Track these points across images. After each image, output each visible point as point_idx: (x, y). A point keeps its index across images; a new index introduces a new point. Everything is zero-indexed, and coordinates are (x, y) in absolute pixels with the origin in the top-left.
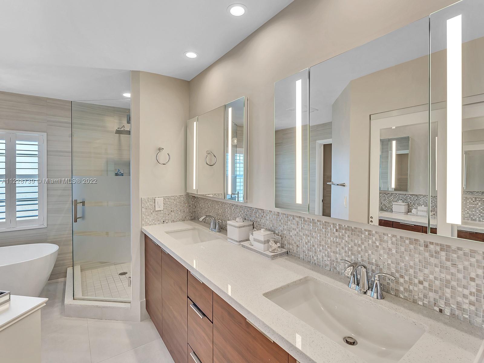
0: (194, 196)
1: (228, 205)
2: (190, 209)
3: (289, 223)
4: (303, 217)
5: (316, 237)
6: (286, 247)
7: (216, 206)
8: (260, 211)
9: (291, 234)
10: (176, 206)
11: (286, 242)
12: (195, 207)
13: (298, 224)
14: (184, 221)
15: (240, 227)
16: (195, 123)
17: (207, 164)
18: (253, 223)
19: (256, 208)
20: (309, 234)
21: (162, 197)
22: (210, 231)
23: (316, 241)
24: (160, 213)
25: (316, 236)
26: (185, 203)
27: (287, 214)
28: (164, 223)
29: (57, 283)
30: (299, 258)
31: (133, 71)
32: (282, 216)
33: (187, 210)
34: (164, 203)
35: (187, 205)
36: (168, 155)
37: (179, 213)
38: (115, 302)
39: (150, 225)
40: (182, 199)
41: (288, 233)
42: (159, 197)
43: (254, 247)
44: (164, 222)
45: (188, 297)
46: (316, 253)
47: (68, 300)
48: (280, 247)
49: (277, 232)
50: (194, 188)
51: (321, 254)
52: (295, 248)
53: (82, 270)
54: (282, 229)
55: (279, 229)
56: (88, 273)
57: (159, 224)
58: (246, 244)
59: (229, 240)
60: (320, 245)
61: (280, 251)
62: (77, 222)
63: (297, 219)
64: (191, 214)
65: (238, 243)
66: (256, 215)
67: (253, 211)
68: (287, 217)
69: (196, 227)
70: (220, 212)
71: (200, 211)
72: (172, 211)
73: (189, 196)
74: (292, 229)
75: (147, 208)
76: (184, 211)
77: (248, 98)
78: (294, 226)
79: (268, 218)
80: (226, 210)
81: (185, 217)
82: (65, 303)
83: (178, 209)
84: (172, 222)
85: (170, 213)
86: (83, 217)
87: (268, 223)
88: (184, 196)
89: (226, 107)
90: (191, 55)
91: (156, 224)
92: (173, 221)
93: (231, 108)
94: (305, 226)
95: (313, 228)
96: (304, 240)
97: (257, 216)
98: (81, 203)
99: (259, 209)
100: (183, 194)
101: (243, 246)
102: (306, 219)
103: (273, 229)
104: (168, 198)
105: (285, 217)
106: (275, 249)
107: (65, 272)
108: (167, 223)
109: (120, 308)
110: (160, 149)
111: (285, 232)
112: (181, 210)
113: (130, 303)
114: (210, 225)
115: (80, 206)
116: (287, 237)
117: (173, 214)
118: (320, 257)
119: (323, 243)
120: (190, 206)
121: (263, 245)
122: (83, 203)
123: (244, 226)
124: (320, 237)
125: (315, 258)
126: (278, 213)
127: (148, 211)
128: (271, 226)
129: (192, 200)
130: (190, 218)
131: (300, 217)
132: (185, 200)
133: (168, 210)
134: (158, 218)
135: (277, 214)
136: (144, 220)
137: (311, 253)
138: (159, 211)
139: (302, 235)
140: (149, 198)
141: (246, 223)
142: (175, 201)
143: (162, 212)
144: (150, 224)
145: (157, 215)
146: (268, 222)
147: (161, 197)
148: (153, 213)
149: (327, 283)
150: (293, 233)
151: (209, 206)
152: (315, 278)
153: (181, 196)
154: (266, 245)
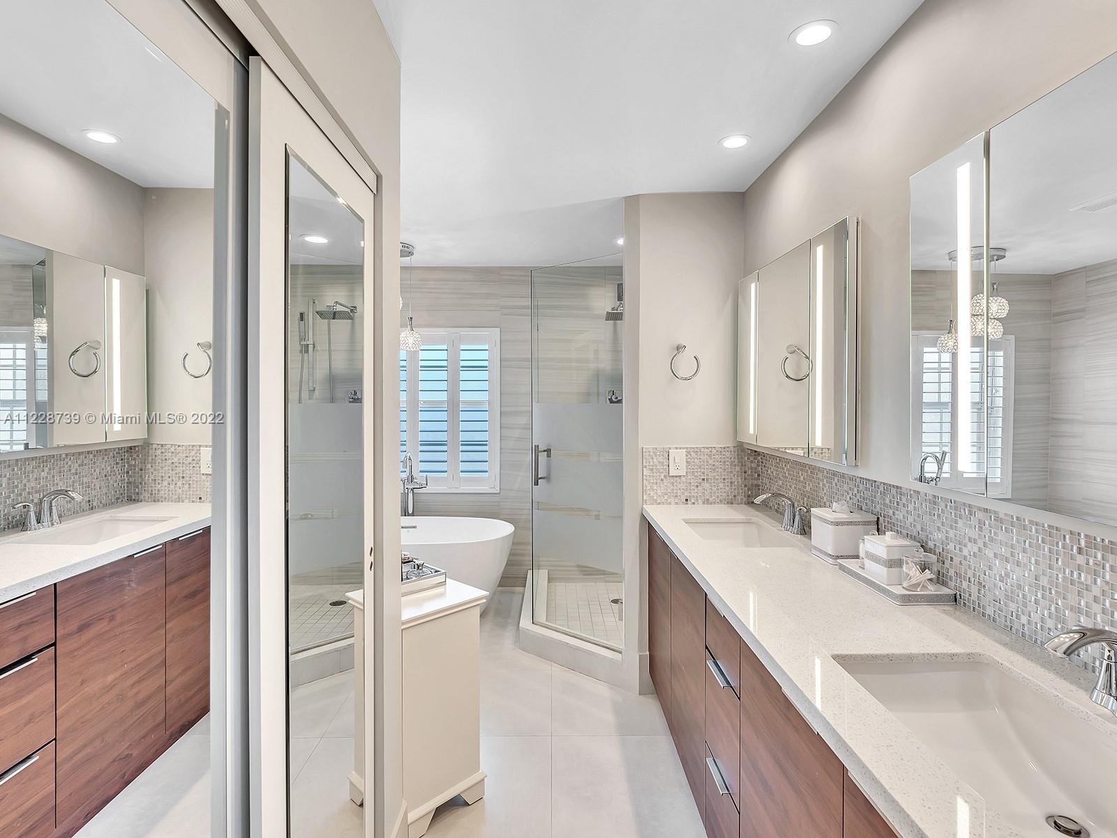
0: (756, 451)
1: (825, 473)
2: (745, 479)
3: (960, 522)
4: (995, 511)
5: (1025, 565)
6: (952, 584)
7: (800, 474)
8: (894, 491)
9: (965, 552)
10: (714, 470)
11: (952, 573)
12: (759, 475)
13: (980, 528)
14: (732, 503)
15: (837, 524)
16: (753, 286)
17: (787, 376)
18: (878, 518)
19: (884, 484)
20: (1008, 555)
21: (684, 448)
22: (781, 530)
23: (1026, 575)
24: (679, 480)
25: (1025, 561)
26: (735, 466)
27: (955, 501)
28: (686, 504)
29: (513, 593)
30: (984, 615)
31: (627, 197)
32: (943, 505)
33: (737, 479)
34: (687, 461)
35: (738, 468)
36: (695, 359)
37: (721, 485)
38: (597, 645)
39: (659, 504)
40: (728, 454)
41: (957, 548)
42: (677, 448)
43: (866, 574)
44: (687, 500)
45: (707, 648)
46: (1025, 605)
47: (525, 623)
48: (935, 581)
49: (931, 544)
50: (751, 431)
51: (1038, 612)
52: (974, 589)
53: (550, 580)
54: (944, 539)
55: (936, 538)
56: (560, 587)
57: (676, 503)
58: (851, 564)
59: (814, 551)
60: (1037, 586)
61: (932, 590)
62: (538, 485)
63: (980, 515)
64: (748, 490)
65: (831, 561)
66: (884, 500)
67: (878, 488)
68: (956, 509)
69: (754, 519)
70: (808, 489)
71: (768, 484)
72: (703, 480)
73: (743, 450)
74: (967, 539)
75: (652, 470)
76: (731, 482)
77: (858, 219)
78: (973, 534)
79: (911, 507)
80: (821, 483)
81: (735, 496)
82: (521, 625)
83: (717, 477)
84: (704, 503)
85: (700, 483)
86: (547, 478)
87: (912, 521)
88: (732, 449)
89: (810, 245)
90: (736, 142)
91: (670, 503)
92: (707, 502)
93: (822, 246)
94: (1000, 533)
95: (1017, 539)
96: (995, 569)
97: (887, 501)
98: (544, 451)
99: (890, 485)
100: (730, 444)
101: (842, 568)
102: (1002, 516)
103: (923, 536)
104: (697, 451)
105: (951, 509)
106: (918, 584)
107: (524, 578)
108: (694, 503)
109: (604, 657)
110: (679, 348)
111: (951, 547)
112: (724, 479)
113: (621, 653)
114: (784, 515)
115: (543, 457)
116: (957, 560)
117: (706, 485)
118: (1035, 617)
119: (1044, 581)
120: (745, 472)
121: (885, 569)
122: (548, 451)
123: (850, 523)
124: (1036, 564)
125: (1024, 619)
126: (934, 496)
127: (655, 474)
128: (919, 528)
129: (752, 459)
130: (745, 499)
131: (986, 510)
132: (735, 458)
133: (696, 476)
134: (675, 491)
135: (931, 498)
136: (648, 492)
137: (1013, 607)
138: (676, 476)
139: (991, 555)
140: (656, 449)
141: (857, 517)
142: (711, 458)
143: (683, 479)
144: (659, 501)
145: (673, 484)
146: (911, 519)
147: (680, 448)
148: (665, 481)
149: (1026, 676)
150: (970, 548)
151: (787, 475)
152: (998, 659)
153: (724, 448)
154: (895, 570)
